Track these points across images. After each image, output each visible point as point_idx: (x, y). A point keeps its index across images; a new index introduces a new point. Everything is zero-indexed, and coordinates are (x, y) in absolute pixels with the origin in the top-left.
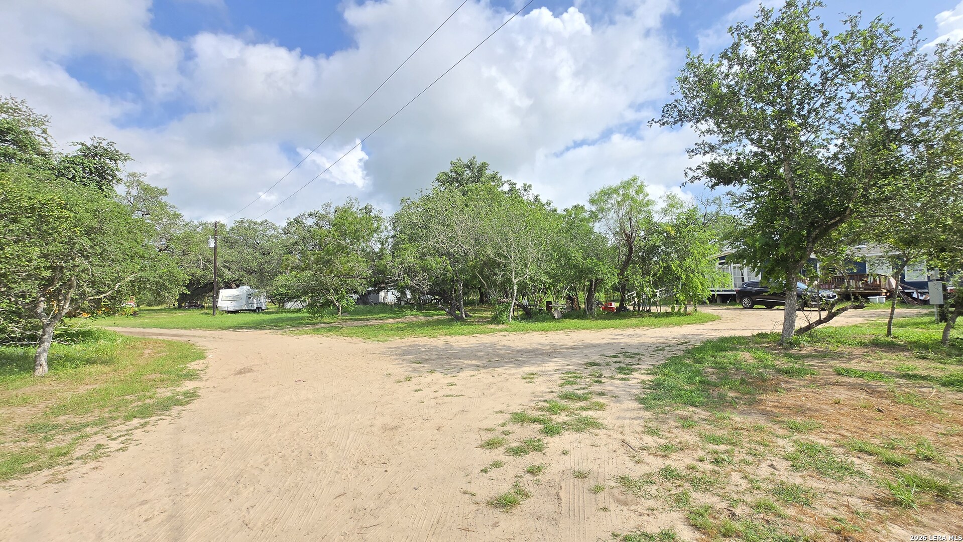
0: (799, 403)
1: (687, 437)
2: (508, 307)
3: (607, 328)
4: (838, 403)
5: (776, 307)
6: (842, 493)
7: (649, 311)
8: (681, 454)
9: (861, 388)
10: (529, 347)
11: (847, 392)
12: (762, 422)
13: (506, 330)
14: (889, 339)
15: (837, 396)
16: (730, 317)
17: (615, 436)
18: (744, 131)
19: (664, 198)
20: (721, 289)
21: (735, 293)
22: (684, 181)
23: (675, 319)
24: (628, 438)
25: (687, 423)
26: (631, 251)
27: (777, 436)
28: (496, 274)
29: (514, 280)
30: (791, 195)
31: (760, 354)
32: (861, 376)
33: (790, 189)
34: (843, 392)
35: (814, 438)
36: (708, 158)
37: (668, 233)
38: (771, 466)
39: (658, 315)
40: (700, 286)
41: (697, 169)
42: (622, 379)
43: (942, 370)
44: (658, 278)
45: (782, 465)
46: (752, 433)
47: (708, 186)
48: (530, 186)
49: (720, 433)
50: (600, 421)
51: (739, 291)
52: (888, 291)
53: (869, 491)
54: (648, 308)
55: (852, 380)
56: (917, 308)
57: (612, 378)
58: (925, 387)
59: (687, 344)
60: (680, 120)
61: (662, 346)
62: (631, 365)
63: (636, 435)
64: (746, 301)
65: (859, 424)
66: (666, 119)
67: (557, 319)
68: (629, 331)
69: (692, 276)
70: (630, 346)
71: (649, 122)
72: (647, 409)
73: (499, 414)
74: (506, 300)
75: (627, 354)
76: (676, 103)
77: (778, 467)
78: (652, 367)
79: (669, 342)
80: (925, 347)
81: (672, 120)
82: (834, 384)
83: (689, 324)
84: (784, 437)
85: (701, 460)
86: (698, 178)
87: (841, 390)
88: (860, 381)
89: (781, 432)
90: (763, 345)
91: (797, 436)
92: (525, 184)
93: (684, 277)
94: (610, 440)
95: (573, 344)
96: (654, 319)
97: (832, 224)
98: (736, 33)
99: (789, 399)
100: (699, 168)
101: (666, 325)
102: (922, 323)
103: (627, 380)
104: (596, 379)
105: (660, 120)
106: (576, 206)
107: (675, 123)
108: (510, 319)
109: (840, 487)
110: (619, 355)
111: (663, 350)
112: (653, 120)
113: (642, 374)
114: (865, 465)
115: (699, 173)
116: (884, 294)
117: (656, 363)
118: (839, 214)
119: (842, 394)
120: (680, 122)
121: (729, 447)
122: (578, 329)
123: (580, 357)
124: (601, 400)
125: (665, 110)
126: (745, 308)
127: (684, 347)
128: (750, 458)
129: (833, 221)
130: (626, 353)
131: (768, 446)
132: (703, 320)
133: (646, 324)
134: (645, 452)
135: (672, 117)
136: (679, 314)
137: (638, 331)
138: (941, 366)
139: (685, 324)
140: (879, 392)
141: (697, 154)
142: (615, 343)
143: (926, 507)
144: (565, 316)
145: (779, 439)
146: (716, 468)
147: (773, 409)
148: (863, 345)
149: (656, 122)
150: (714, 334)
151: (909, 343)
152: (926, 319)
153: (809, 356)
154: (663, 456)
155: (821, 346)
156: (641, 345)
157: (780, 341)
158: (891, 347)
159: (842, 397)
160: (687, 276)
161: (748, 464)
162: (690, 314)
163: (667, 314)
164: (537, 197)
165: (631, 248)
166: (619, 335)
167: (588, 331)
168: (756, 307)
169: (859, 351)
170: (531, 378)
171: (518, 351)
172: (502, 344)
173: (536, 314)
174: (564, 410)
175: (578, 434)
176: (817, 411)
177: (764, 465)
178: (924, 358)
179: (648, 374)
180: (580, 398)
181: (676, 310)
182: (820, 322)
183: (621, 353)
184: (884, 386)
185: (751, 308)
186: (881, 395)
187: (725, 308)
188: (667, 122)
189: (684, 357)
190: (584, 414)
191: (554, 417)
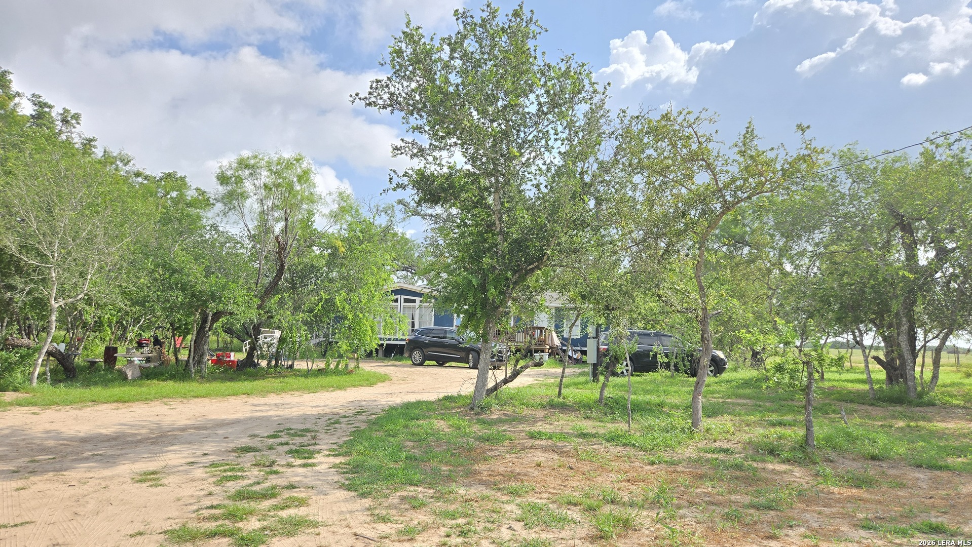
0: (509, 469)
1: (420, 517)
2: (29, 355)
3: (235, 394)
4: (539, 465)
5: (448, 364)
6: (567, 538)
7: (291, 367)
8: (425, 535)
9: (554, 449)
10: (104, 431)
11: (543, 455)
12: (486, 492)
13: (28, 404)
14: (561, 400)
15: (536, 459)
16: (402, 376)
17: (342, 532)
18: (459, 142)
19: (335, 196)
20: (393, 337)
21: (404, 343)
22: (385, 188)
23: (334, 379)
24: (359, 531)
25: (416, 505)
26: (280, 271)
27: (503, 503)
28: (11, 288)
29: (53, 302)
30: (498, 230)
31: (455, 421)
32: (550, 438)
33: (497, 222)
34: (540, 455)
35: (533, 499)
36: (418, 164)
37: (335, 249)
38: (510, 528)
39: (308, 374)
40: (370, 332)
41: (404, 176)
42: (305, 466)
43: (604, 427)
44: (315, 316)
45: (518, 526)
46: (481, 503)
47: (413, 199)
48: (76, 117)
49: (452, 508)
50: (311, 518)
51: (410, 340)
52: (551, 348)
53: (583, 532)
54: (290, 363)
55: (543, 443)
56: (572, 367)
57: (289, 465)
58: (595, 444)
59: (367, 413)
60: (391, 105)
61: (335, 418)
62: (306, 446)
63: (366, 525)
64: (417, 355)
65: (560, 482)
66: (373, 99)
67: (134, 380)
68: (273, 399)
69: (361, 315)
70: (288, 419)
71: (351, 96)
72: (363, 496)
73: (139, 538)
74: (25, 341)
75: (292, 432)
76: (388, 82)
77: (515, 528)
78: (335, 447)
79: (342, 412)
80: (588, 407)
81: (381, 102)
82: (531, 448)
83: (354, 386)
84: (508, 502)
85: (448, 536)
86: (403, 187)
87: (538, 453)
88: (550, 443)
89: (504, 498)
90: (454, 411)
91: (518, 500)
92: (66, 111)
93: (350, 316)
94: (339, 537)
95: (189, 422)
96: (303, 379)
97: (530, 269)
98: (461, 20)
99: (499, 467)
100: (406, 174)
101: (324, 388)
102: (580, 383)
103: (313, 465)
104: (268, 469)
105: (366, 98)
106: (169, 175)
107: (384, 107)
108: (35, 380)
109: (564, 534)
110: (280, 434)
111: (337, 422)
112: (357, 95)
113: (328, 456)
114: (574, 514)
115: (405, 180)
116: (547, 351)
117: (338, 441)
118: (537, 260)
119: (540, 457)
120: (390, 108)
121: (466, 520)
122: (185, 396)
123: (216, 442)
124: (295, 494)
125: (374, 86)
126: (414, 364)
127: (363, 417)
128: (489, 525)
129: (531, 267)
130: (288, 429)
131: (499, 512)
132: (371, 381)
133: (295, 386)
134: (387, 541)
135: (381, 98)
136: (336, 372)
137: (287, 398)
138: (602, 424)
139: (349, 387)
140: (565, 452)
141: (402, 153)
142: (263, 417)
143: (619, 535)
144: (147, 374)
145: (505, 505)
146: (466, 540)
147: (488, 478)
148: (543, 407)
149: (360, 99)
150: (391, 399)
151: (575, 403)
152: (582, 379)
153: (499, 421)
154: (409, 540)
155: (509, 410)
156: (305, 418)
157: (471, 405)
158: (564, 408)
159: (541, 459)
160: (356, 316)
161: (490, 530)
162: (351, 372)
163: (320, 372)
164: (90, 141)
165: (282, 266)
166: (259, 405)
167: (206, 400)
168: (427, 362)
169: (540, 414)
170: (154, 480)
171: (84, 440)
172: (40, 428)
173: (83, 369)
174: (251, 513)
175: (292, 539)
176: (525, 475)
177: (503, 529)
178: (589, 418)
179: (335, 455)
180: (264, 496)
181: (332, 366)
182: (506, 381)
183: (281, 431)
184: (569, 446)
185: (421, 364)
186: (568, 454)
187: (389, 364)
188: (374, 102)
189: (371, 429)
190: (284, 514)
191: (240, 525)
